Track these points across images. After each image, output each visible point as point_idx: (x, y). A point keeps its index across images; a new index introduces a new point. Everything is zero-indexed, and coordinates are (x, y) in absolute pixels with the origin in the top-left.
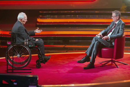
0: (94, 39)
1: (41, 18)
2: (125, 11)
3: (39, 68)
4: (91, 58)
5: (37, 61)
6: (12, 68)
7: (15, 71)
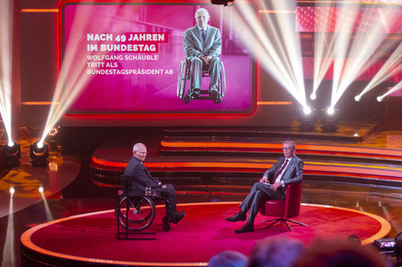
0: (255, 186)
1: (168, 140)
2: (298, 131)
3: (167, 231)
4: (249, 215)
5: (165, 220)
6: (124, 231)
7: (130, 236)
